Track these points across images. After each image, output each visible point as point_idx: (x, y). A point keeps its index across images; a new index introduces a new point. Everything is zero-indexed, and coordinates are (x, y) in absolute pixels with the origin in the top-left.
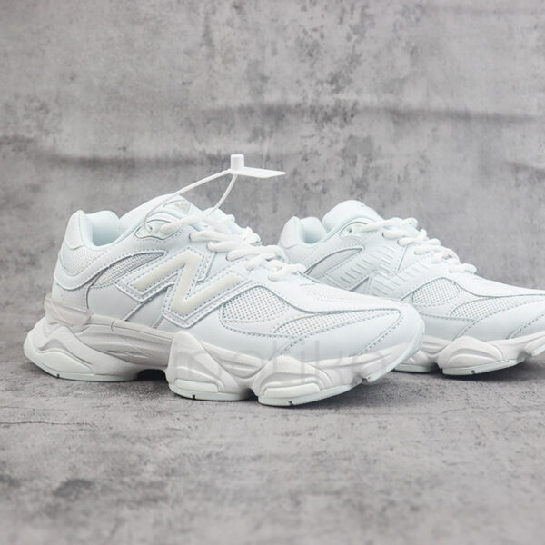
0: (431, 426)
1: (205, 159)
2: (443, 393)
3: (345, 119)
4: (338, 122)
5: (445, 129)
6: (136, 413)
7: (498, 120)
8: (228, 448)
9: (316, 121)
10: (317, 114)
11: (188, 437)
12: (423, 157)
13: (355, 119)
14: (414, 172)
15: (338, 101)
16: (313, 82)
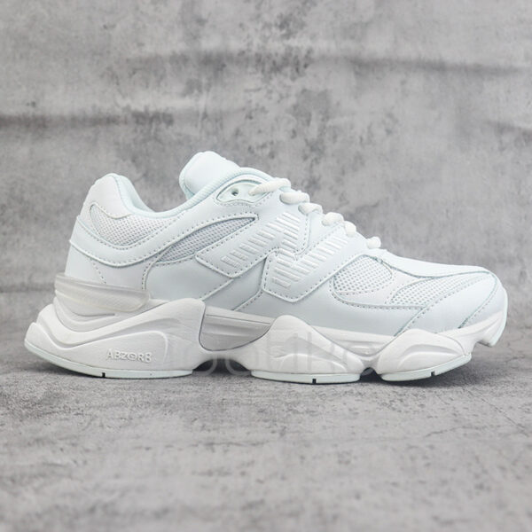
0: (412, 459)
1: (129, 117)
2: (422, 406)
3: (297, 70)
4: (289, 73)
5: (417, 82)
6: (6, 441)
7: (478, 72)
8: (122, 495)
9: (263, 71)
10: (264, 64)
11: (70, 477)
12: (390, 115)
13: (308, 70)
14: (380, 132)
15: (290, 48)
16: (260, 26)
